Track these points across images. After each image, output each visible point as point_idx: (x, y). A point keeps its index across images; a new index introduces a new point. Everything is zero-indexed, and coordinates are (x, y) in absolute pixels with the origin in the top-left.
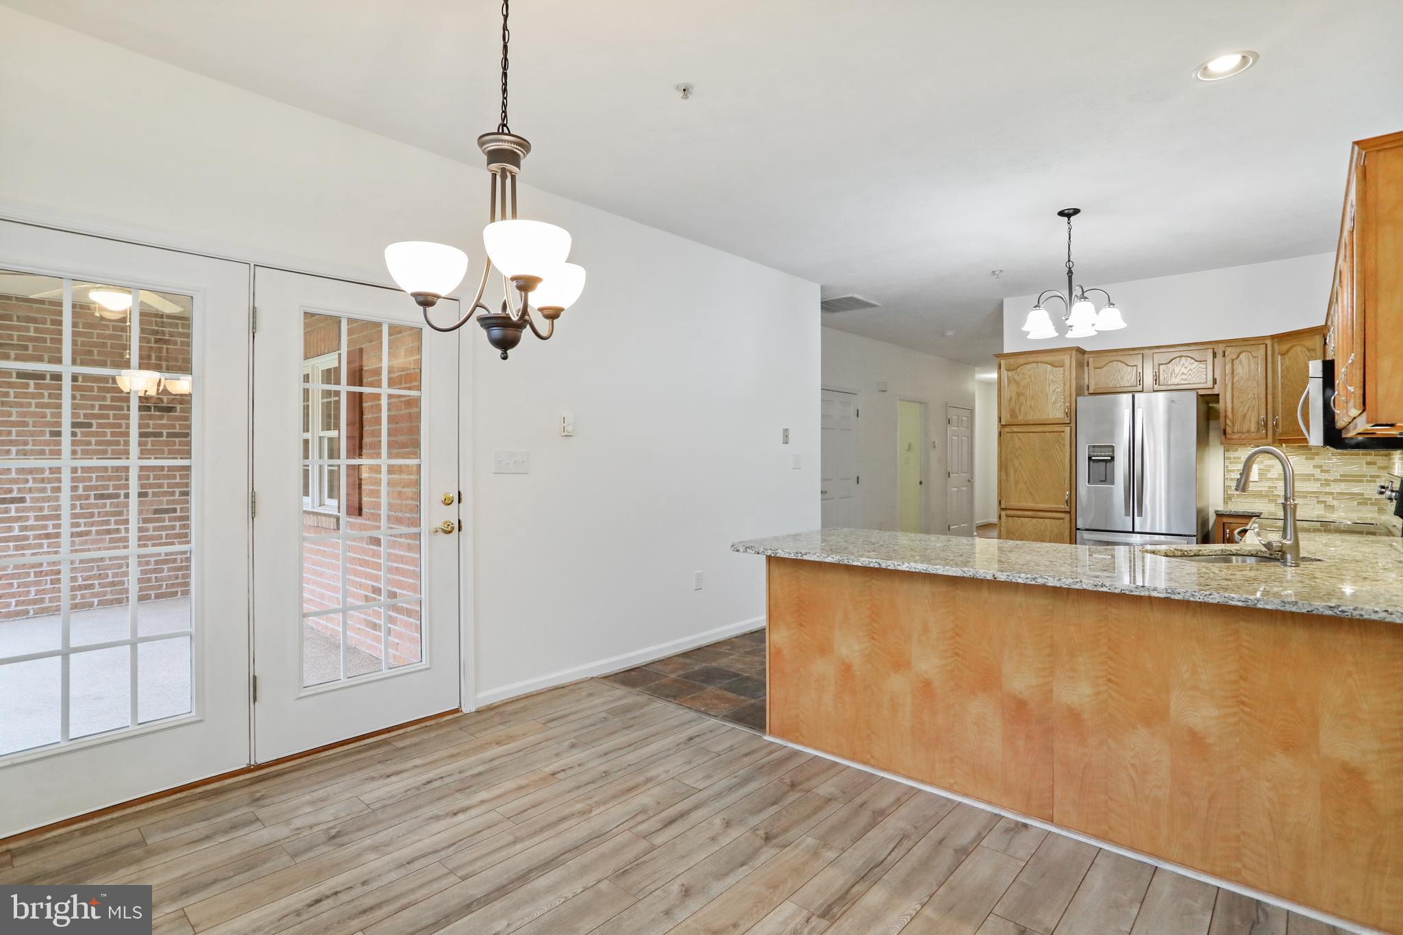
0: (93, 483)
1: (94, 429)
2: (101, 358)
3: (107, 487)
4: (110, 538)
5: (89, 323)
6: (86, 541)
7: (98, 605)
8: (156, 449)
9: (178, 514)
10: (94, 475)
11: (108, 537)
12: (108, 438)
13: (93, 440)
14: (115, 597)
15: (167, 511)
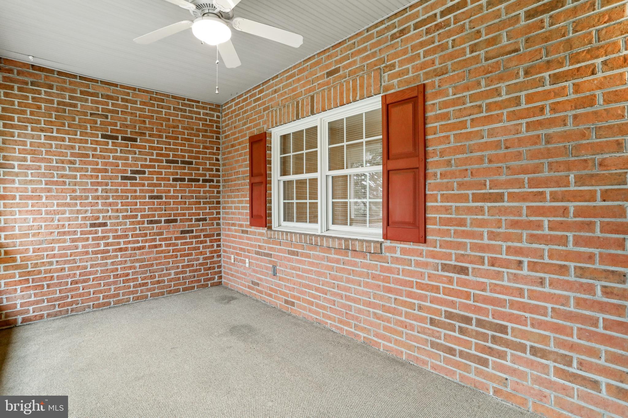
0: (146, 213)
1: (146, 175)
2: (150, 126)
3: (154, 216)
4: (156, 251)
5: (144, 102)
6: (143, 253)
7: (150, 297)
8: (181, 190)
9: (194, 234)
10: (147, 207)
11: (155, 250)
12: (155, 181)
13: (146, 182)
14: (160, 291)
15: (188, 232)
